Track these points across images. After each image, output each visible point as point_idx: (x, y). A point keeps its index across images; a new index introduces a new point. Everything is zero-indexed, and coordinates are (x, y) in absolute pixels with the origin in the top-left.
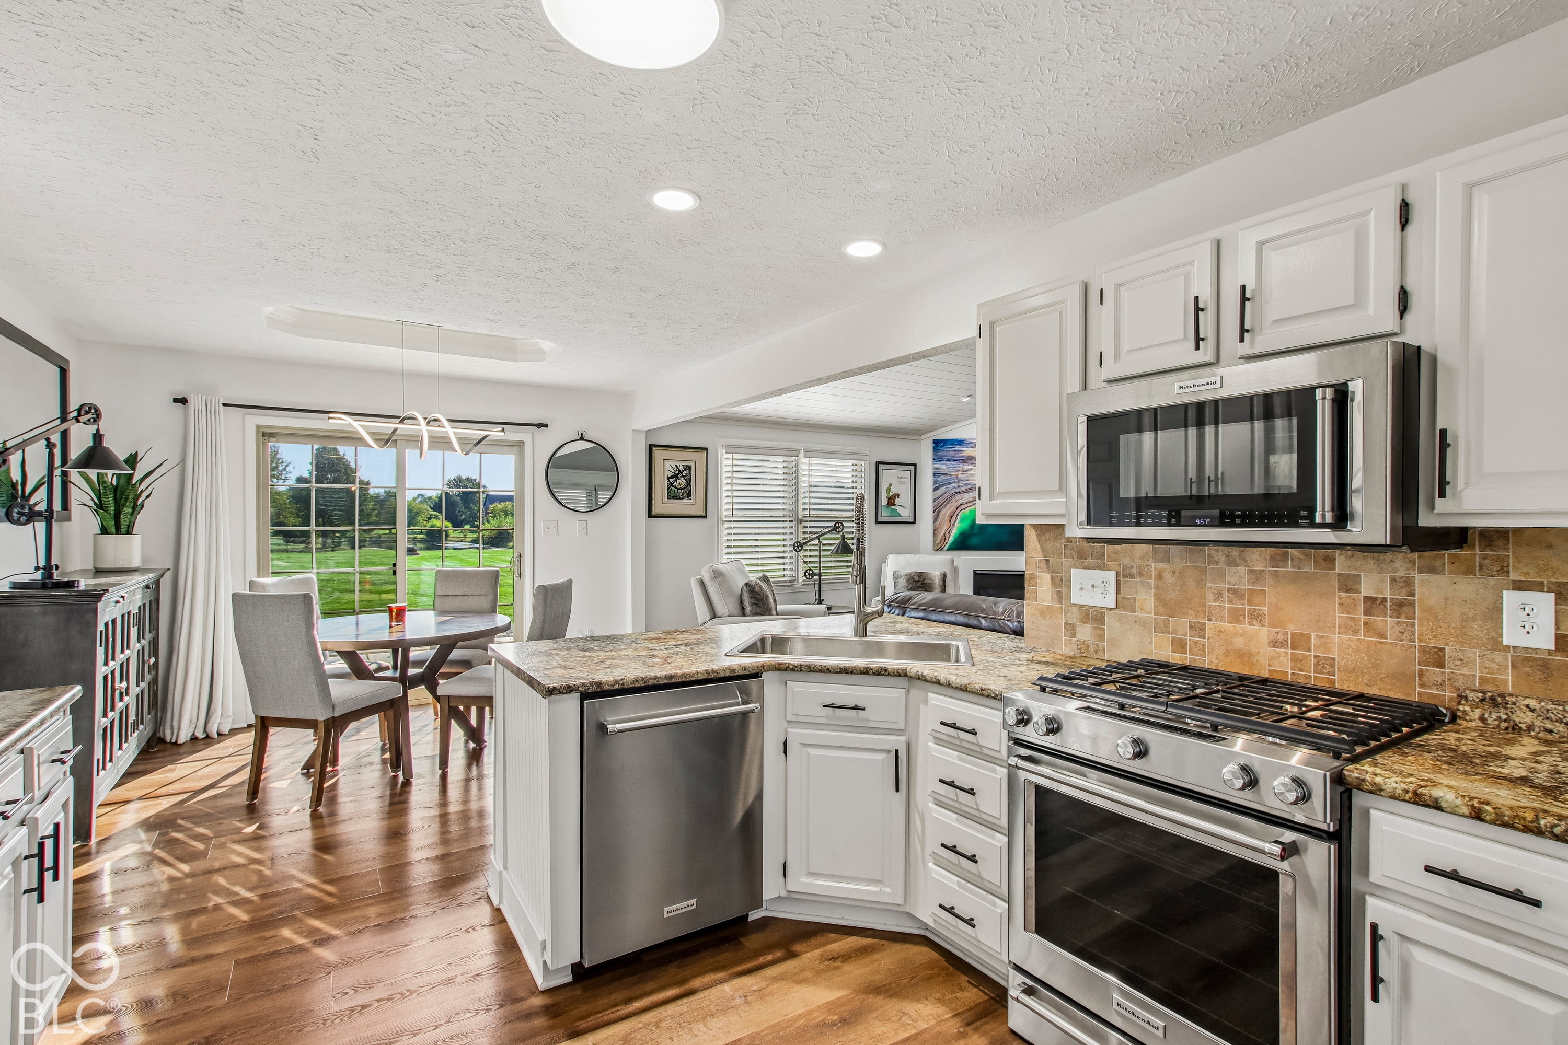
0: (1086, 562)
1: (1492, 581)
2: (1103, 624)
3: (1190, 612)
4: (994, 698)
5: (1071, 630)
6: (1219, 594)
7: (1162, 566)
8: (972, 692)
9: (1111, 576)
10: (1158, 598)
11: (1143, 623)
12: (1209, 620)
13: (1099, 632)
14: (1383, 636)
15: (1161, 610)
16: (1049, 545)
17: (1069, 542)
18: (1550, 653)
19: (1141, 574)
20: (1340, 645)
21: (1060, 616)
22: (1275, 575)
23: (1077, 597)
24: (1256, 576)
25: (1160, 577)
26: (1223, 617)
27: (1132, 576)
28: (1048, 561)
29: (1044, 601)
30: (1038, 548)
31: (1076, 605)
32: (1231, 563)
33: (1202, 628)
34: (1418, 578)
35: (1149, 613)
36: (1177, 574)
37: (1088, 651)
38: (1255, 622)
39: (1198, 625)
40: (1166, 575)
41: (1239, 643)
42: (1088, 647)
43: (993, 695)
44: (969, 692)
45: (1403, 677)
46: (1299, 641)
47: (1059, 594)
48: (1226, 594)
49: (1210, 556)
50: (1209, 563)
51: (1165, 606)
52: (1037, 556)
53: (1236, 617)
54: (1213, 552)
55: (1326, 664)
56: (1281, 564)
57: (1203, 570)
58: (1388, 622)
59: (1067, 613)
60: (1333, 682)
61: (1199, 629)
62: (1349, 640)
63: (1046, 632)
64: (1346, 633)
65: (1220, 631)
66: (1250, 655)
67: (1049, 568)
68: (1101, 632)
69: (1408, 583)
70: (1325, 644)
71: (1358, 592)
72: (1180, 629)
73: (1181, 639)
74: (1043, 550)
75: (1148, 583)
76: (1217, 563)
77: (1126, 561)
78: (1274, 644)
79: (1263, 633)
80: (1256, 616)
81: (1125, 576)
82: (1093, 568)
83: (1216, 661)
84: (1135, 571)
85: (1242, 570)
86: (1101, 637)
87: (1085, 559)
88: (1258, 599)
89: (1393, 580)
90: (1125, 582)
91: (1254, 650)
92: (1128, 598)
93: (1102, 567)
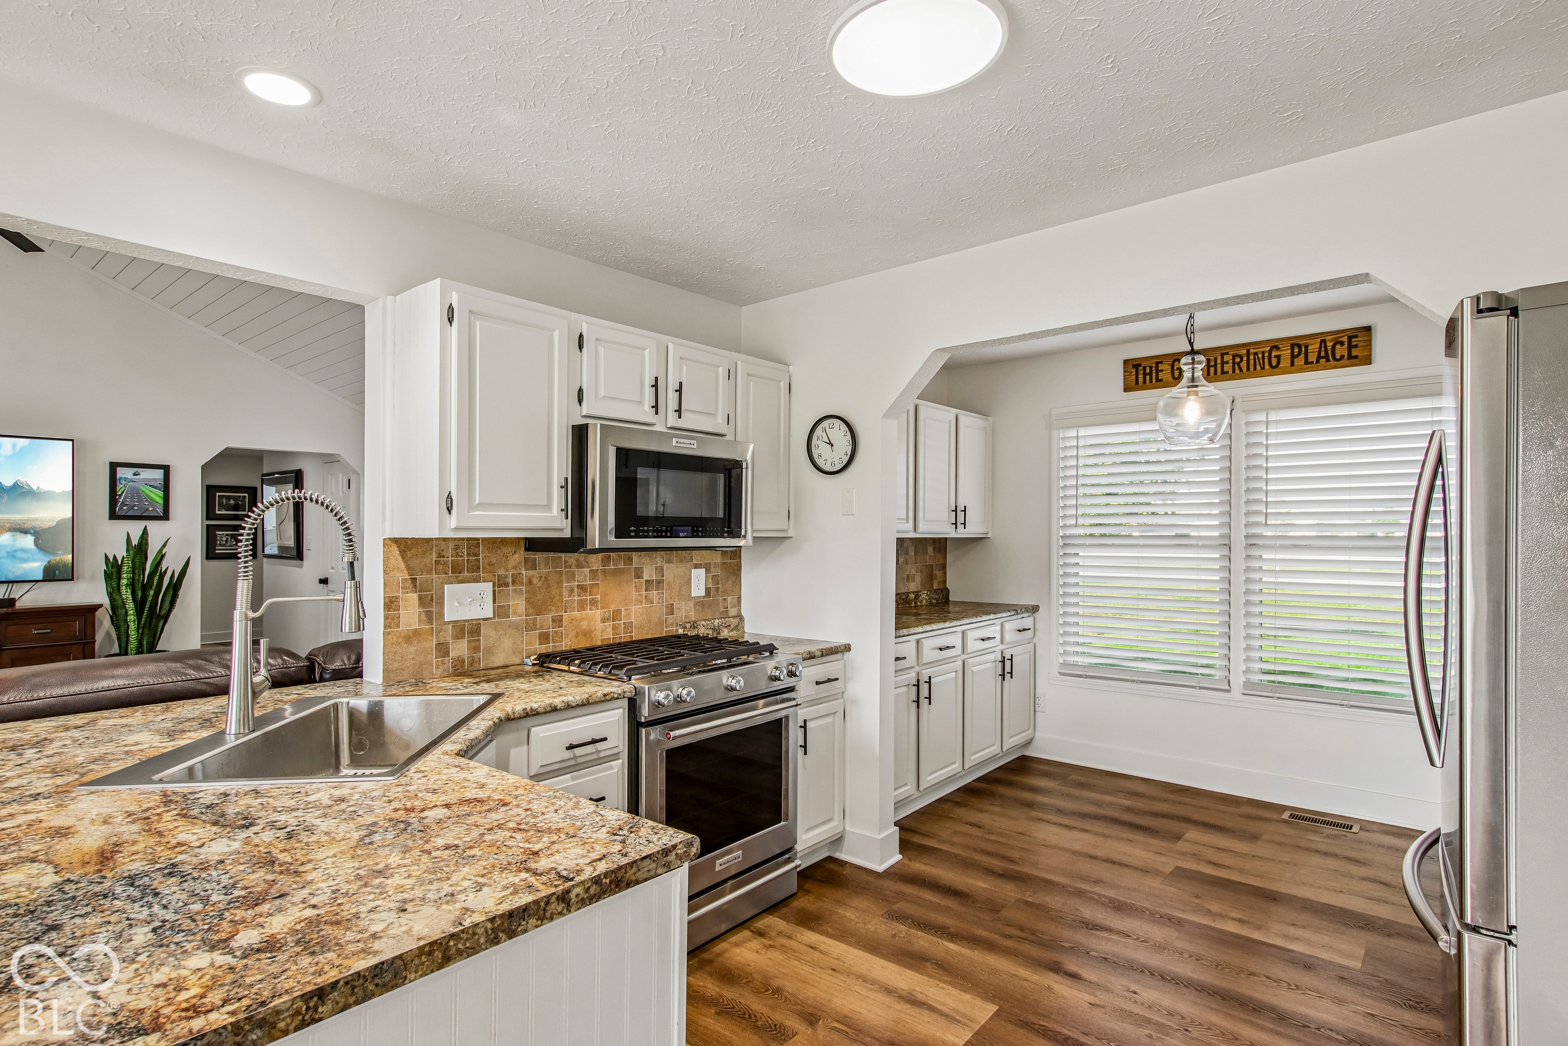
0: (461, 576)
1: (688, 565)
2: (479, 635)
3: (553, 608)
5: (443, 649)
6: (572, 590)
7: (531, 573)
9: (487, 588)
10: (528, 600)
11: (516, 626)
12: (565, 612)
13: (474, 644)
14: (652, 603)
15: (531, 611)
16: (416, 562)
17: (441, 557)
18: (704, 597)
19: (514, 582)
20: (635, 613)
21: (430, 638)
22: (604, 572)
23: (450, 614)
24: (594, 573)
25: (530, 582)
26: (574, 608)
27: (507, 585)
28: (414, 580)
29: (409, 625)
30: (402, 565)
31: (449, 623)
32: (580, 566)
33: (561, 620)
34: (665, 566)
35: (521, 615)
36: (543, 578)
37: (463, 666)
38: (593, 608)
39: (558, 617)
40: (535, 581)
41: (584, 625)
42: (463, 661)
45: (660, 623)
46: (616, 615)
47: (429, 614)
48: (576, 590)
49: (565, 562)
50: (565, 567)
51: (534, 607)
52: (399, 575)
53: (582, 606)
54: (567, 559)
55: (628, 626)
56: (607, 564)
57: (561, 573)
58: (654, 594)
59: (439, 632)
60: (632, 636)
61: (558, 621)
62: (639, 608)
63: (413, 659)
64: (637, 605)
65: (572, 619)
66: (591, 632)
67: (415, 587)
68: (477, 643)
69: (662, 569)
70: (628, 615)
71: (642, 578)
72: (545, 624)
73: (546, 632)
74: (408, 568)
75: (520, 589)
76: (570, 566)
77: (502, 572)
78: (604, 620)
79: (598, 614)
80: (594, 603)
81: (500, 586)
82: (468, 582)
83: (570, 643)
84: (510, 580)
85: (587, 570)
86: (477, 649)
87: (460, 573)
88: (595, 590)
89: (656, 569)
90: (500, 592)
91: (593, 628)
92: (503, 606)
93: (476, 580)
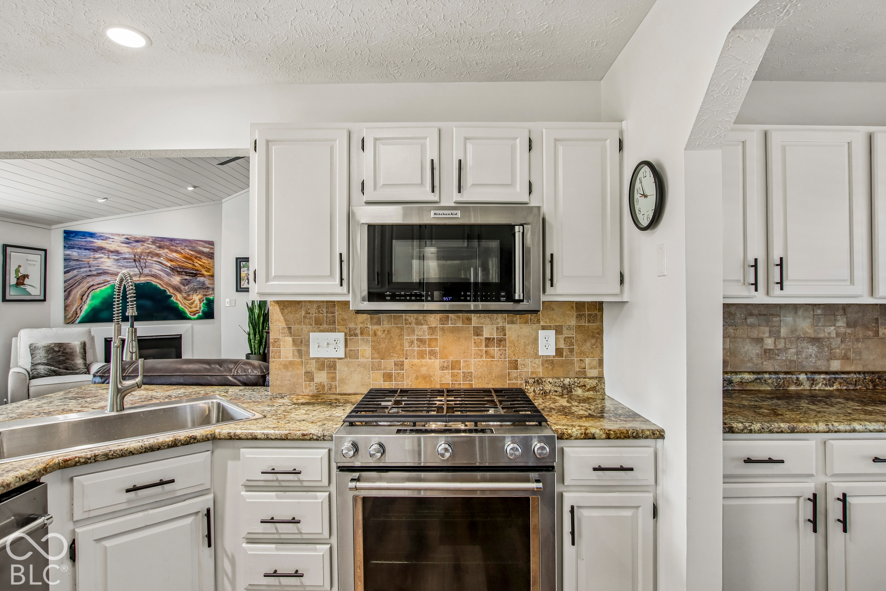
0: (322, 327)
1: (534, 326)
2: (335, 369)
3: (395, 355)
4: (317, 440)
5: (309, 376)
6: (412, 342)
7: (376, 327)
8: (294, 439)
9: (341, 336)
10: (373, 348)
11: (364, 366)
12: (406, 359)
13: (331, 375)
14: (493, 357)
15: (376, 355)
16: (291, 317)
17: (307, 314)
18: (554, 357)
19: (362, 333)
20: (475, 364)
21: (301, 367)
22: (443, 329)
23: (315, 352)
24: (432, 330)
25: (375, 334)
26: (414, 356)
27: (356, 335)
28: (290, 328)
29: (287, 358)
30: (282, 318)
31: (313, 358)
32: (418, 323)
33: (402, 365)
34: (507, 326)
35: (368, 358)
36: (386, 332)
37: (324, 389)
38: (432, 357)
39: (400, 363)
40: (379, 333)
41: (424, 370)
42: (324, 386)
43: (315, 437)
44: (289, 440)
45: (502, 377)
46: (455, 365)
47: (300, 351)
48: (416, 342)
49: (406, 320)
50: (406, 324)
51: (379, 353)
52: (280, 324)
53: (421, 355)
54: (407, 317)
55: (467, 376)
56: (445, 323)
57: (402, 329)
58: (495, 350)
59: (306, 364)
60: (471, 385)
61: (400, 365)
62: (479, 361)
63: (289, 380)
64: (477, 358)
65: (413, 365)
66: (430, 377)
67: (290, 333)
68: (334, 375)
69: (503, 329)
70: (468, 366)
71: (482, 335)
72: (388, 366)
73: (389, 373)
74: (286, 320)
75: (367, 339)
76: (410, 324)
77: (352, 325)
78: (443, 368)
79: (437, 363)
80: (433, 354)
81: (351, 336)
82: (327, 331)
83: (410, 383)
84: (358, 331)
85: (425, 327)
86: (334, 379)
87: (321, 325)
88: (433, 344)
89: (497, 328)
90: (350, 340)
91: (432, 374)
92: (354, 350)
93: (333, 330)
